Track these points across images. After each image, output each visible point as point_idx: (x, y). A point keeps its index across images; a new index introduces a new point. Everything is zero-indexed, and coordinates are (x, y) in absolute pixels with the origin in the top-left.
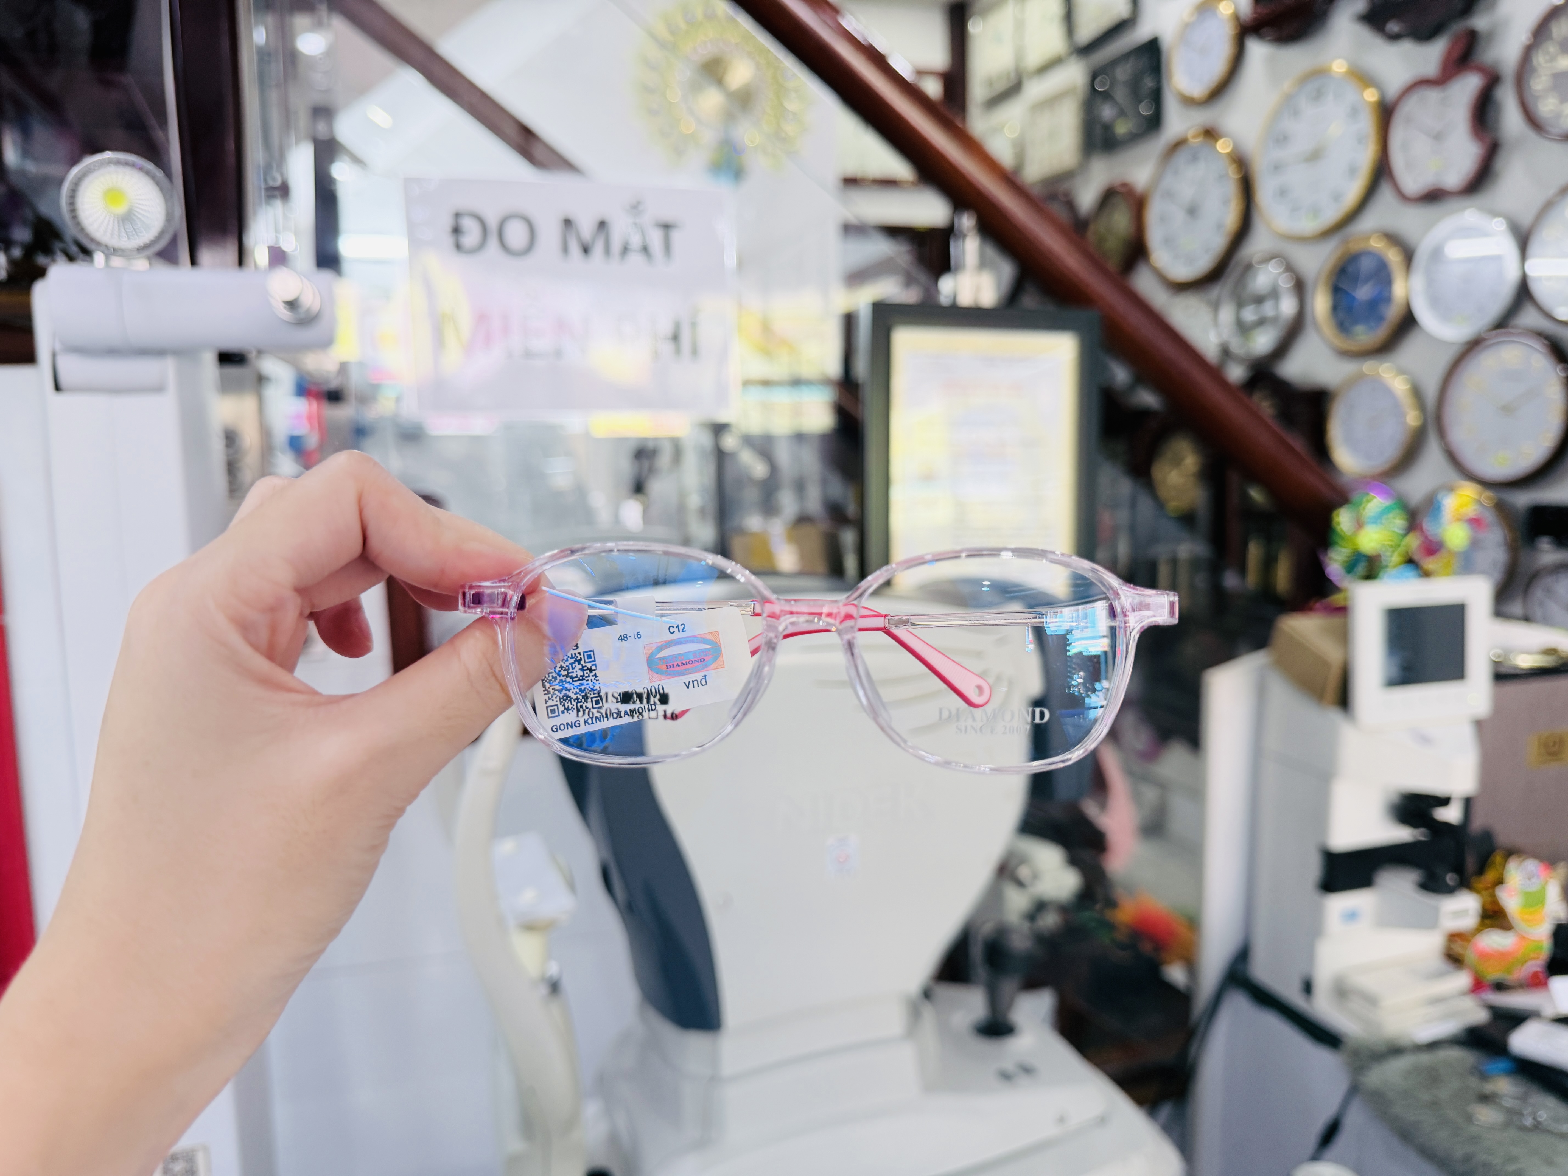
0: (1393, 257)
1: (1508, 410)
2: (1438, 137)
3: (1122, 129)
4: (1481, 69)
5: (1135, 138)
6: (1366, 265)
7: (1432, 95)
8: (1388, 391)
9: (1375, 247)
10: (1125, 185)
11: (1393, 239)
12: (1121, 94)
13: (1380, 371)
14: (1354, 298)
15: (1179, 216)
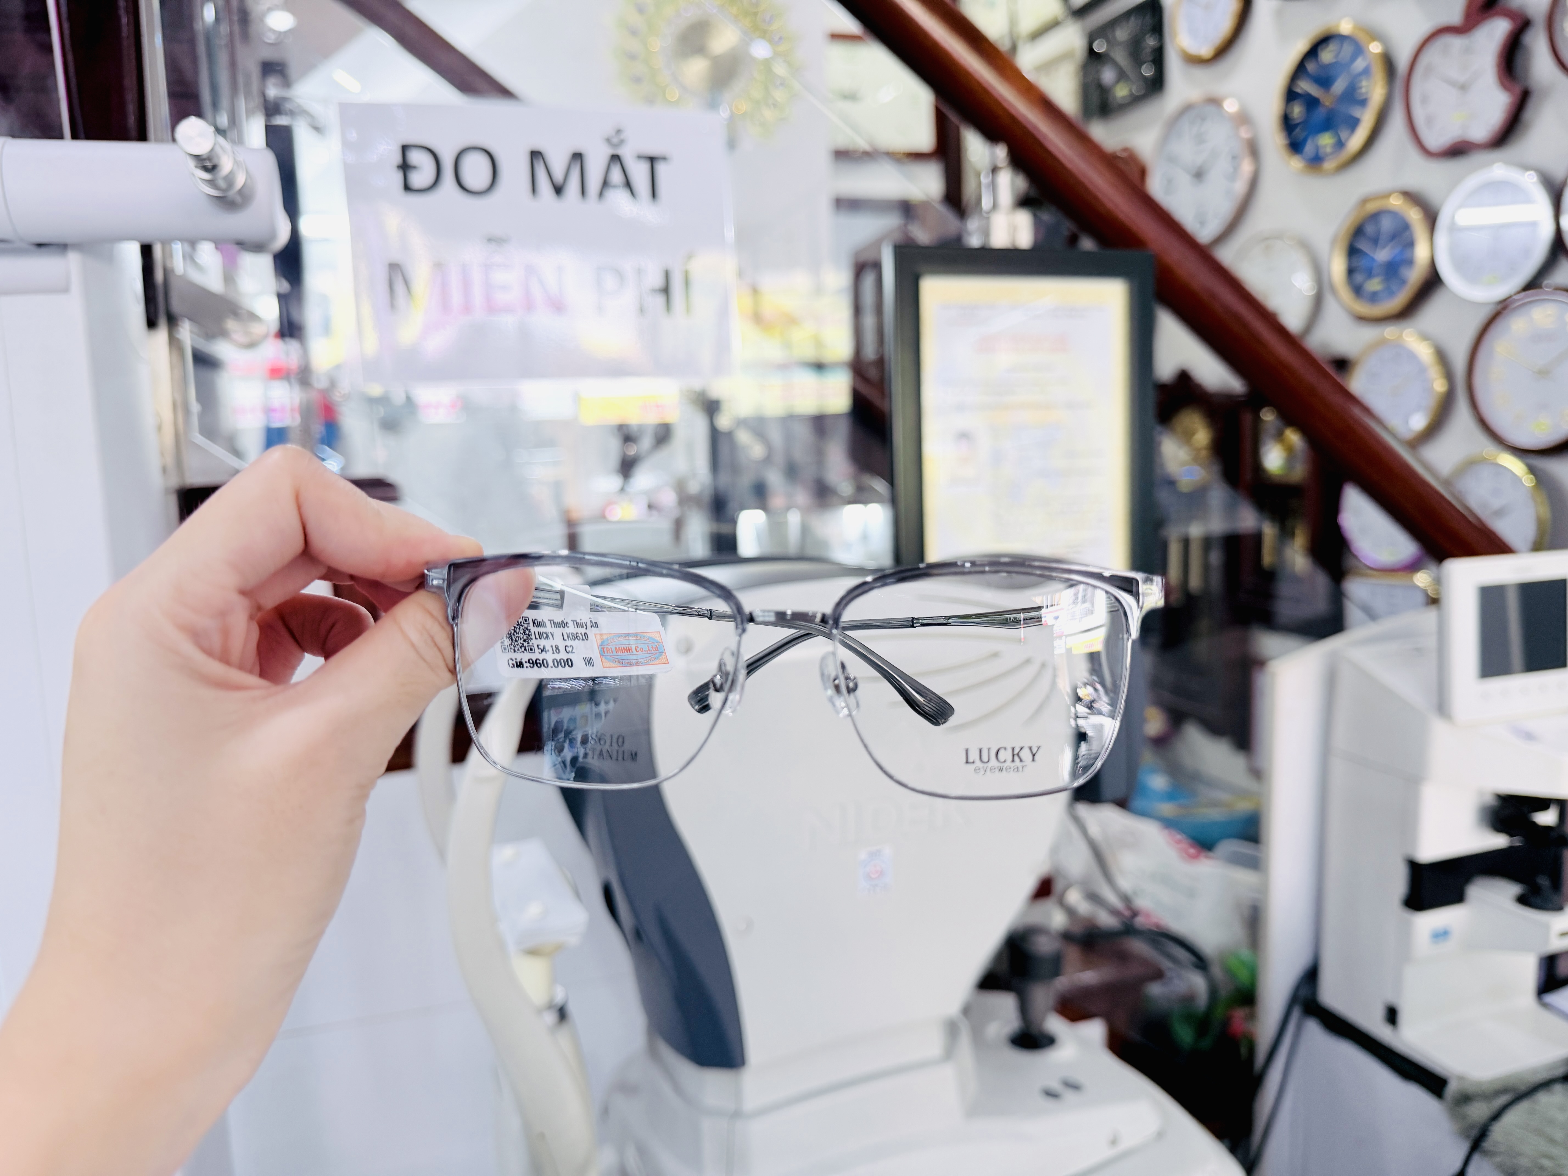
0: (1414, 216)
1: (1543, 373)
2: (1463, 88)
3: (1121, 92)
4: (1510, 14)
5: (1135, 100)
6: (1386, 225)
7: (1456, 42)
8: (1412, 356)
9: (1395, 205)
10: (1126, 150)
11: (1413, 197)
12: (1120, 56)
13: (1404, 335)
14: (1373, 259)
15: (1184, 180)
